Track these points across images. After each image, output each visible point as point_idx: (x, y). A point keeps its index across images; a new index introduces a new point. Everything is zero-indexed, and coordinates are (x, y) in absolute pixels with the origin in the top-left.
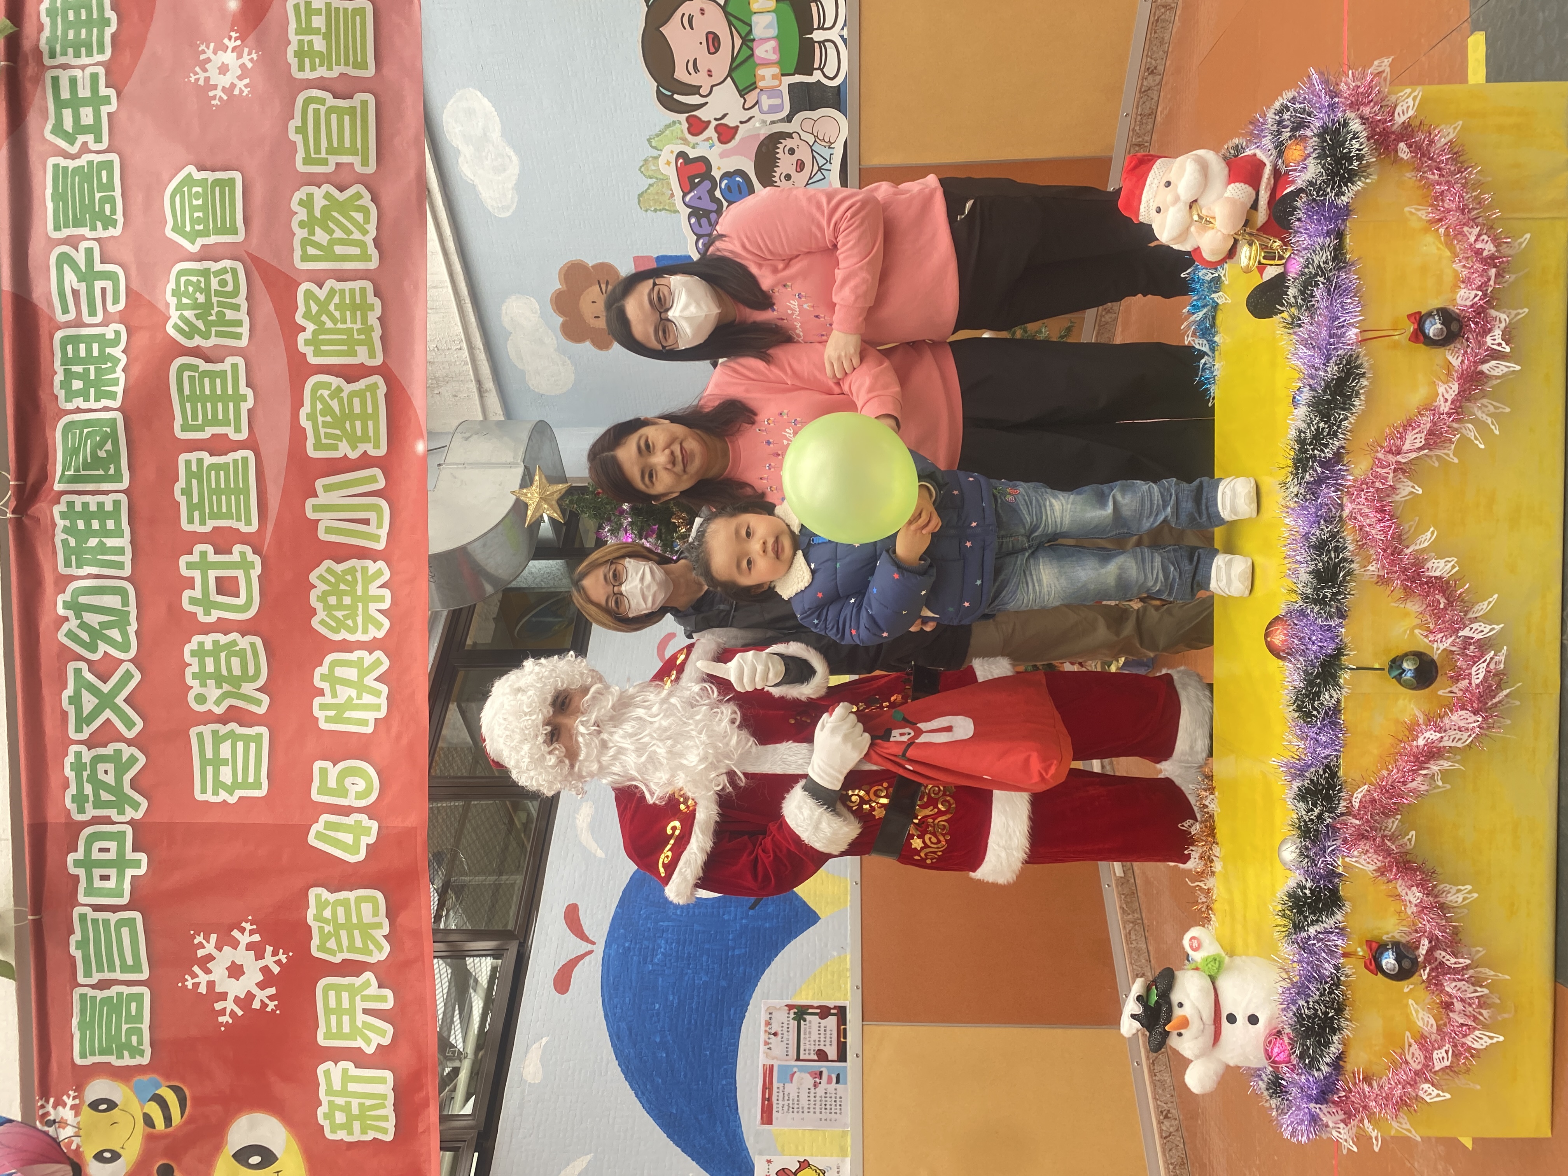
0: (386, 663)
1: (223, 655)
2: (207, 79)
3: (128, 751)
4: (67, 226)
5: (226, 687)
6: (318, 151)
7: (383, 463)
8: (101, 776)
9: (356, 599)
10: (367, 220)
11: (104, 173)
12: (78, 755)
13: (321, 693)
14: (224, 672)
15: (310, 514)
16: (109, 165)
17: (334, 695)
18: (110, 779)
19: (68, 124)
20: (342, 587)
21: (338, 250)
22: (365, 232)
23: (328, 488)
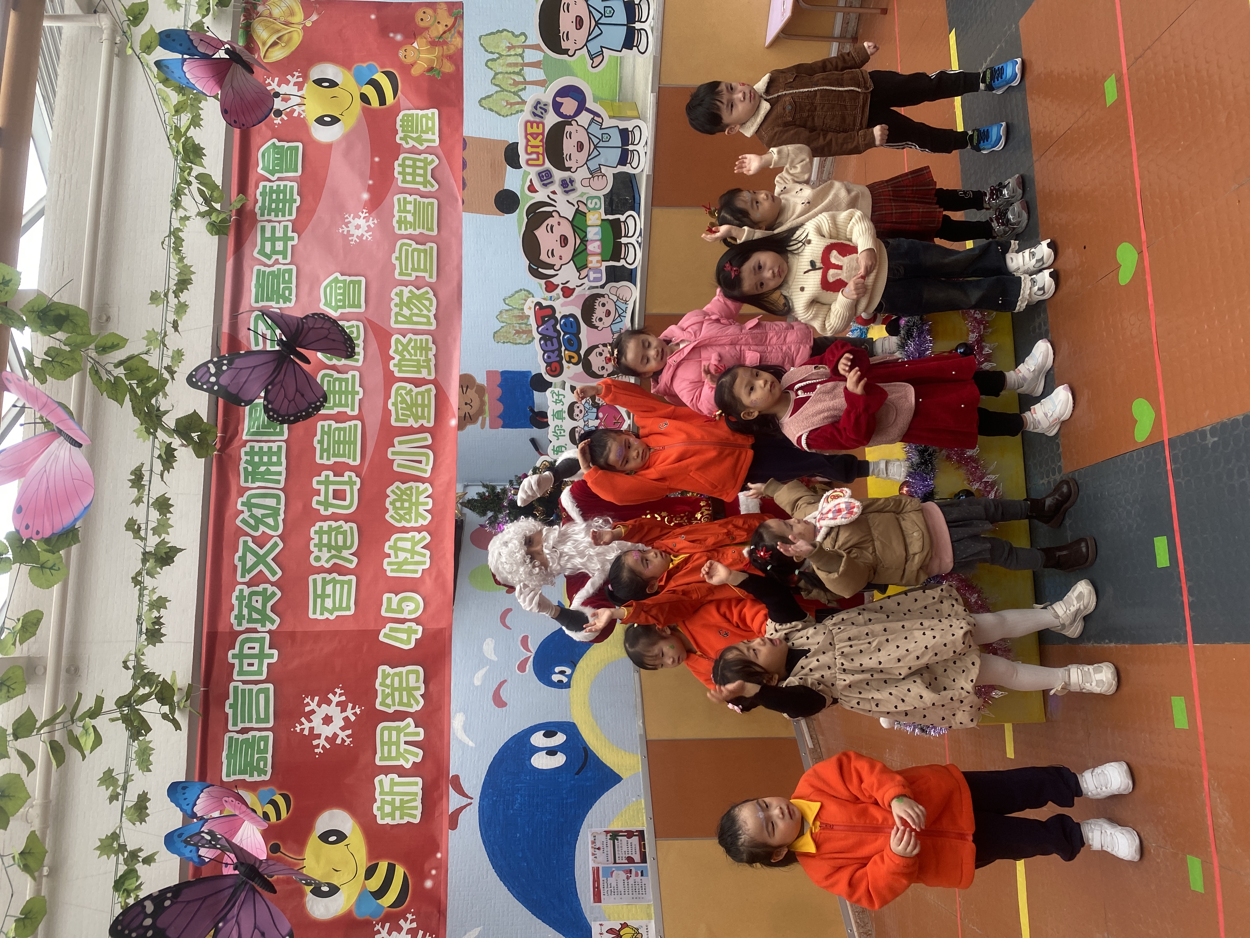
0: (428, 538)
1: (333, 533)
2: (348, 231)
3: (271, 589)
4: (262, 300)
5: (333, 552)
6: (407, 269)
7: (430, 431)
8: (254, 603)
9: (411, 504)
10: (431, 305)
11: (287, 275)
12: (241, 591)
13: (389, 556)
14: (333, 543)
15: (390, 456)
16: (290, 271)
17: (397, 556)
18: (259, 606)
19: (268, 249)
20: (404, 497)
21: (415, 319)
22: (429, 311)
23: (400, 443)
